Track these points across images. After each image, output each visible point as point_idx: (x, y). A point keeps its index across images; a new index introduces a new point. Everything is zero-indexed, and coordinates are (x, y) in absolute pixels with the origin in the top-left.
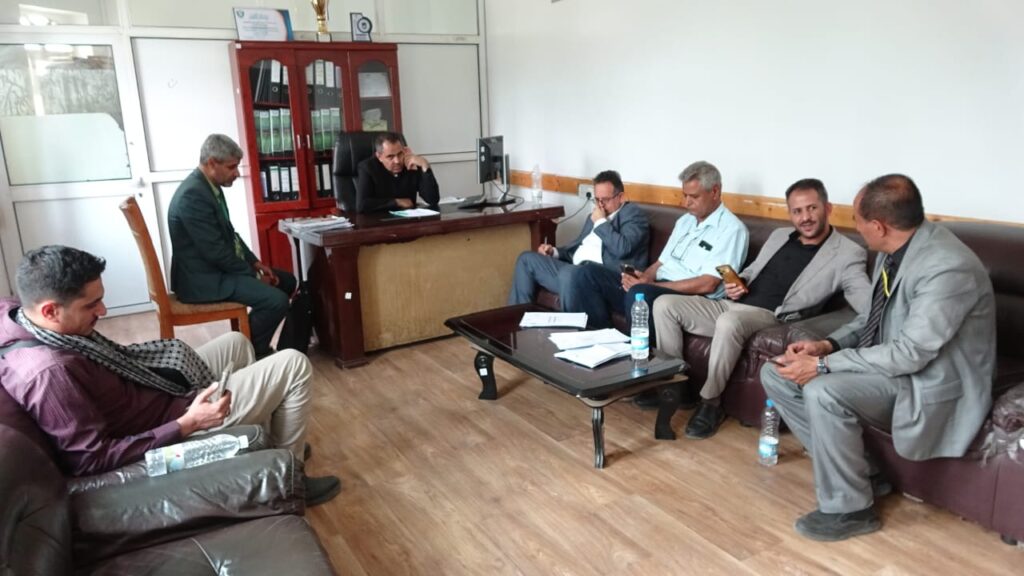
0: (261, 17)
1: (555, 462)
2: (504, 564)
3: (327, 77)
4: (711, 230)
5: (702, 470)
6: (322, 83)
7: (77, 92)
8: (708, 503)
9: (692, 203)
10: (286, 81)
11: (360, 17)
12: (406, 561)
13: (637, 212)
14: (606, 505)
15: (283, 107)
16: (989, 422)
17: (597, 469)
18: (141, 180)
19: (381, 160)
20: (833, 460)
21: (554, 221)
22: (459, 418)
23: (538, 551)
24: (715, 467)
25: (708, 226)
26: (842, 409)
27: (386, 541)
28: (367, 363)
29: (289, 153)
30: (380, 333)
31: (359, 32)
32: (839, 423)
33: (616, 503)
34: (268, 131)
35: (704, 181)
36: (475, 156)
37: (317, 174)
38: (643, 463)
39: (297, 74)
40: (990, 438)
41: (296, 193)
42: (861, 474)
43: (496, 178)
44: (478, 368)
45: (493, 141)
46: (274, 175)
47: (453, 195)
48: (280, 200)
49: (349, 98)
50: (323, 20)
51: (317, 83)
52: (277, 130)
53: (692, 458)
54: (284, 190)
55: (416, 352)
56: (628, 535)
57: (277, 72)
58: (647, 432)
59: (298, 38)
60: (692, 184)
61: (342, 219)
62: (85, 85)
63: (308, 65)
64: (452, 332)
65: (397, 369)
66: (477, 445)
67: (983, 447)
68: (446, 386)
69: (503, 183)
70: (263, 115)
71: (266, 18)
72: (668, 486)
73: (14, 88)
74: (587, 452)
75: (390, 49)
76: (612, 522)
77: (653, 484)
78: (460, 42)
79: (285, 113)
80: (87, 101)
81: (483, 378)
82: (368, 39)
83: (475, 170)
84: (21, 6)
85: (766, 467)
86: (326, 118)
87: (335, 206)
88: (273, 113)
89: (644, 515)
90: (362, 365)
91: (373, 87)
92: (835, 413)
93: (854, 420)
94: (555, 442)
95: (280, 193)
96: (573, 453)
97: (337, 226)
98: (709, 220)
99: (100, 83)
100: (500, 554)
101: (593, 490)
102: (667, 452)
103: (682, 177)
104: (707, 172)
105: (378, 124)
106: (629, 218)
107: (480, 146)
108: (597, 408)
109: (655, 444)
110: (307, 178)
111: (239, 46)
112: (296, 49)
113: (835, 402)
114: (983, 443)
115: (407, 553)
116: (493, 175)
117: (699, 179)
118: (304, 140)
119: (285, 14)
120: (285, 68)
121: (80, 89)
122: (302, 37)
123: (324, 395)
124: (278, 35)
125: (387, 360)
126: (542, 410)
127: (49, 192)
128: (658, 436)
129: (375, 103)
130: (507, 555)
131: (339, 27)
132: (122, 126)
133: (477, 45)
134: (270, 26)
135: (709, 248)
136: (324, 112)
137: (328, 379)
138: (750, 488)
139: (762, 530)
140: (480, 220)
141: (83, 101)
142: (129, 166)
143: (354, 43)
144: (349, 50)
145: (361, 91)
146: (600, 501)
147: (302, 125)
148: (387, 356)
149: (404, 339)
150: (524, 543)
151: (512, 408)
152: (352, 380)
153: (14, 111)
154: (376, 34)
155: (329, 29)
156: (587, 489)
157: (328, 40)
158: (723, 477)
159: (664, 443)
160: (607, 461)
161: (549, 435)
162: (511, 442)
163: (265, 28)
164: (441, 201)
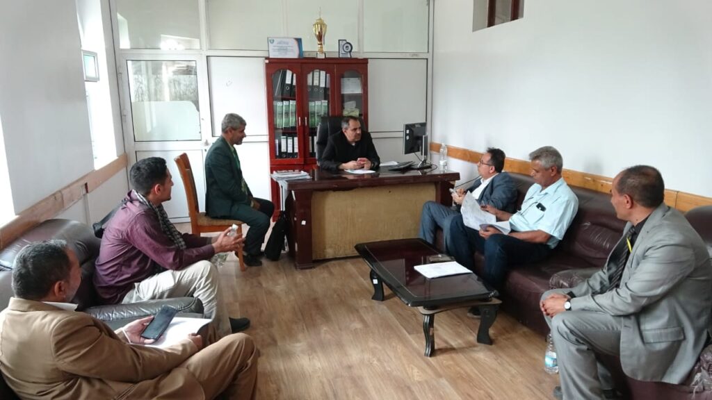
0: (284, 43)
1: (400, 348)
3: (321, 80)
4: (547, 197)
5: (499, 368)
6: (318, 84)
7: (175, 88)
8: (490, 391)
9: (535, 175)
10: (294, 83)
11: (345, 42)
12: (276, 395)
13: (507, 179)
14: (419, 382)
15: (292, 100)
16: (698, 364)
17: (426, 357)
18: (207, 141)
21: (452, 182)
22: (354, 311)
24: (510, 368)
25: (546, 194)
26: (573, 338)
27: (271, 381)
28: (314, 268)
29: (294, 128)
30: (325, 248)
31: (343, 52)
32: (573, 348)
33: (426, 382)
34: (282, 114)
36: (402, 135)
37: (311, 142)
38: (460, 357)
39: (302, 79)
40: (698, 377)
41: (297, 153)
42: (591, 390)
43: (419, 151)
44: (372, 279)
45: (417, 126)
46: (283, 142)
48: (286, 158)
49: (334, 94)
50: (321, 44)
51: (315, 84)
52: (287, 114)
53: (496, 360)
54: (289, 152)
55: (348, 263)
57: (289, 78)
58: (473, 338)
59: (306, 55)
60: (537, 161)
61: (303, 173)
62: (179, 84)
63: (309, 73)
64: (358, 254)
65: (331, 273)
66: (356, 329)
67: (693, 383)
68: (355, 288)
69: (422, 154)
70: (279, 104)
71: (287, 43)
72: (469, 376)
74: (420, 344)
75: (364, 62)
76: (417, 394)
77: (459, 373)
78: (415, 57)
79: (293, 103)
80: (180, 92)
81: (375, 285)
82: (349, 56)
83: (401, 145)
84: (162, 35)
85: (548, 374)
86: (319, 106)
88: (285, 103)
89: (441, 393)
90: (311, 268)
91: (351, 87)
92: (569, 340)
94: (407, 334)
95: (286, 153)
96: (416, 345)
97: (300, 178)
99: (187, 83)
101: (416, 370)
102: (483, 355)
104: (547, 156)
105: (353, 111)
107: (406, 129)
108: (428, 315)
109: (475, 346)
110: (304, 145)
111: (267, 61)
112: (302, 63)
113: (568, 332)
114: (692, 381)
115: (279, 390)
117: (541, 159)
118: (303, 120)
119: (299, 41)
120: (295, 75)
121: (177, 86)
122: (309, 55)
123: (278, 284)
124: (293, 54)
125: (327, 267)
126: (410, 312)
127: (155, 146)
128: (480, 340)
129: (352, 97)
131: (331, 48)
132: (198, 109)
133: (427, 59)
134: (289, 48)
135: (543, 209)
136: (318, 103)
137: (286, 275)
138: (528, 387)
140: (405, 179)
142: (200, 132)
143: (339, 59)
144: (336, 64)
145: (342, 90)
146: (417, 378)
147: (302, 111)
148: (328, 264)
149: (341, 254)
150: (353, 397)
151: (390, 308)
152: (301, 276)
153: (140, 98)
154: (357, 53)
155: (324, 50)
156: (412, 369)
157: (324, 57)
158: (513, 376)
159: (482, 346)
160: (433, 353)
161: (406, 329)
162: (379, 331)
163: (286, 50)
164: (381, 165)
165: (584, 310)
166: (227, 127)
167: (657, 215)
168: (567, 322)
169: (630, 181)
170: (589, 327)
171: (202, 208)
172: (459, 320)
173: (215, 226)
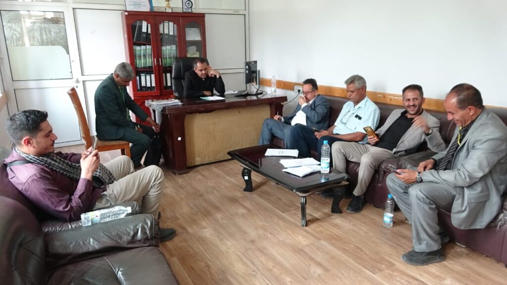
1: (281, 223)
2: (257, 273)
3: (170, 30)
4: (360, 110)
5: (355, 229)
6: (168, 33)
7: (47, 35)
8: (358, 245)
9: (351, 95)
10: (149, 31)
12: (208, 270)
13: (324, 100)
14: (307, 245)
15: (148, 45)
17: (303, 227)
18: (77, 79)
19: (196, 72)
20: (422, 226)
21: (282, 103)
22: (234, 200)
23: (274, 267)
24: (362, 228)
25: (359, 107)
26: (428, 201)
27: (198, 260)
28: (188, 172)
29: (150, 67)
30: (195, 158)
31: (186, 8)
32: (426, 207)
33: (312, 244)
34: (141, 56)
35: (357, 84)
36: (243, 70)
38: (325, 225)
39: (155, 28)
40: (502, 216)
41: (154, 87)
42: (435, 233)
43: (253, 82)
44: (243, 176)
45: (252, 63)
46: (143, 78)
47: (231, 90)
48: (145, 91)
49: (181, 41)
50: (169, 1)
51: (165, 33)
52: (145, 56)
53: (350, 223)
54: (148, 86)
55: (213, 167)
56: (318, 260)
57: (145, 27)
58: (328, 210)
59: (156, 10)
61: (177, 101)
62: (50, 32)
63: (161, 23)
64: (230, 157)
65: (204, 176)
67: (498, 220)
68: (227, 184)
69: (257, 84)
70: (138, 48)
72: (338, 236)
73: (15, 32)
74: (298, 219)
75: (202, 16)
76: (310, 253)
77: (330, 235)
78: (236, 13)
79: (149, 47)
80: (51, 39)
81: (246, 181)
82: (190, 11)
83: (243, 78)
85: (387, 228)
86: (169, 50)
87: (173, 94)
88: (143, 47)
89: (326, 250)
90: (186, 173)
91: (193, 35)
92: (425, 203)
93: (434, 206)
94: (281, 213)
95: (146, 87)
96: (290, 219)
97: (174, 104)
98: (360, 105)
99: (57, 31)
100: (254, 268)
101: (300, 237)
102: (337, 219)
103: (346, 82)
104: (358, 80)
105: (195, 54)
106: (320, 103)
107: (246, 66)
108: (304, 197)
109: (331, 216)
110: (159, 80)
111: (126, 13)
112: (155, 15)
113: (425, 197)
115: (208, 266)
117: (355, 83)
118: (158, 61)
120: (149, 25)
121: (48, 34)
122: (158, 9)
124: (146, 9)
125: (198, 171)
126: (275, 197)
127: (32, 84)
128: (333, 211)
129: (193, 43)
130: (258, 269)
131: (177, 4)
132: (68, 53)
133: (245, 15)
134: (142, 3)
135: (360, 118)
136: (168, 47)
137: (169, 180)
138: (379, 238)
139: (385, 259)
140: (245, 102)
141: (49, 40)
142: (71, 72)
143: (184, 13)
144: (181, 16)
145: (186, 37)
146: (304, 243)
147: (157, 54)
148: (197, 169)
149: (206, 161)
150: (267, 263)
152: (181, 180)
153: (15, 44)
154: (198, 9)
155: (171, 6)
156: (298, 237)
157: (171, 11)
158: (366, 232)
159: (335, 216)
160: (307, 224)
161: (279, 210)
162: (260, 213)
163: (139, 5)
168: (422, 191)
170: (437, 194)
172: (311, 199)
173: (109, 146)
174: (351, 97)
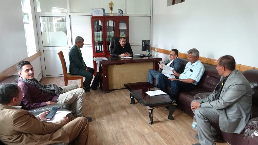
0: (98, 10)
1: (140, 121)
2: (116, 143)
3: (112, 24)
5: (176, 128)
6: (110, 26)
7: (58, 27)
8: (173, 136)
9: (190, 59)
10: (102, 25)
11: (120, 10)
12: (96, 139)
14: (147, 134)
15: (101, 31)
16: (247, 126)
17: (150, 124)
18: (70, 46)
20: (201, 131)
21: (159, 61)
22: (124, 108)
23: (126, 142)
24: (180, 128)
25: (193, 66)
26: (202, 117)
27: (94, 134)
28: (109, 92)
29: (102, 42)
30: (113, 86)
31: (120, 14)
32: (203, 121)
33: (150, 133)
34: (97, 36)
36: (141, 44)
37: (108, 47)
38: (162, 125)
39: (104, 24)
40: (246, 131)
41: (103, 51)
42: (209, 136)
43: (147, 50)
44: (130, 96)
45: (146, 41)
46: (98, 47)
48: (99, 52)
49: (116, 29)
50: (112, 11)
51: (109, 25)
52: (99, 36)
53: (175, 125)
54: (100, 50)
55: (122, 91)
56: (149, 142)
57: (100, 23)
58: (167, 117)
59: (106, 15)
61: (106, 58)
62: (59, 25)
63: (107, 21)
64: (125, 88)
65: (116, 95)
66: (125, 115)
67: (245, 133)
68: (124, 100)
70: (96, 33)
72: (165, 131)
74: (148, 120)
75: (127, 17)
76: (146, 138)
77: (162, 130)
78: (146, 16)
79: (101, 32)
80: (60, 28)
81: (131, 99)
82: (122, 15)
83: (141, 48)
84: (53, 7)
86: (111, 34)
88: (99, 32)
89: (155, 137)
90: (108, 93)
91: (123, 27)
93: (207, 121)
95: (99, 51)
96: (146, 120)
97: (104, 60)
99: (62, 25)
100: (116, 141)
101: (146, 129)
102: (170, 123)
103: (188, 52)
104: (194, 52)
105: (123, 35)
106: (177, 62)
107: (143, 42)
108: (150, 109)
109: (167, 120)
110: (105, 48)
111: (92, 17)
112: (105, 18)
113: (201, 115)
115: (97, 137)
116: (146, 49)
118: (105, 39)
119: (103, 9)
120: (102, 22)
122: (107, 15)
123: (97, 99)
124: (101, 14)
126: (144, 108)
127: (51, 48)
128: (169, 118)
129: (123, 30)
130: (118, 142)
131: (115, 12)
132: (66, 35)
133: (150, 16)
134: (100, 12)
135: (192, 71)
136: (110, 32)
137: (99, 95)
138: (186, 135)
140: (142, 60)
141: (59, 29)
142: (67, 43)
143: (118, 16)
144: (117, 18)
145: (119, 28)
146: (147, 132)
147: (105, 35)
148: (115, 91)
149: (119, 88)
150: (124, 139)
151: (137, 107)
152: (104, 96)
153: (45, 31)
154: (125, 14)
155: (113, 13)
156: (145, 129)
157: (112, 15)
158: (181, 131)
159: (170, 120)
160: (152, 123)
161: (143, 115)
162: (133, 115)
163: (99, 13)
164: (134, 55)
165: (206, 107)
166: (77, 41)
167: (233, 73)
168: (200, 111)
169: (224, 61)
170: (208, 113)
171: (68, 71)
173: (73, 78)
174: (190, 60)
